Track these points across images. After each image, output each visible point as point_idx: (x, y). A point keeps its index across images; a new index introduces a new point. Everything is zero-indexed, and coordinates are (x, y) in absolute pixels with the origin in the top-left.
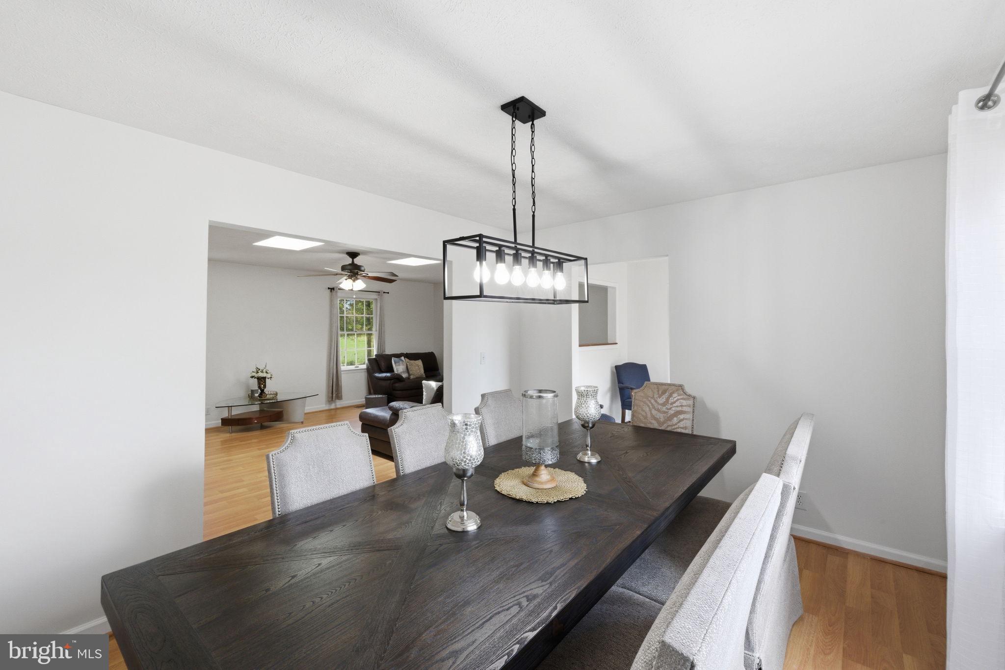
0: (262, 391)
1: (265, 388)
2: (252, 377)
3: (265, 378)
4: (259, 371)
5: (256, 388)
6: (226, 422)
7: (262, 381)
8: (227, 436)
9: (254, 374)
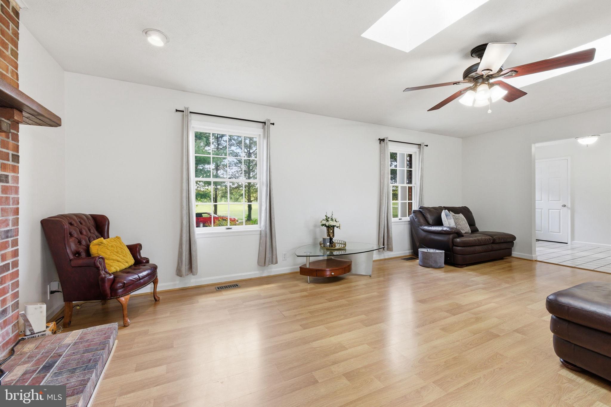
0: (331, 239)
1: (333, 237)
2: (323, 225)
3: (334, 226)
4: (329, 219)
5: (326, 236)
6: (304, 271)
7: (330, 229)
8: (303, 286)
9: (324, 222)
